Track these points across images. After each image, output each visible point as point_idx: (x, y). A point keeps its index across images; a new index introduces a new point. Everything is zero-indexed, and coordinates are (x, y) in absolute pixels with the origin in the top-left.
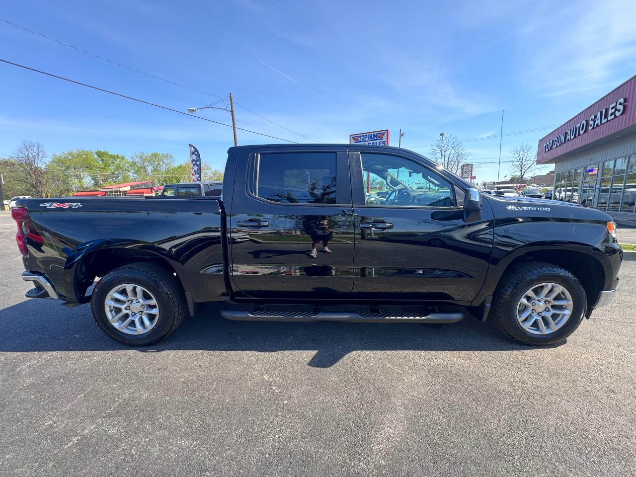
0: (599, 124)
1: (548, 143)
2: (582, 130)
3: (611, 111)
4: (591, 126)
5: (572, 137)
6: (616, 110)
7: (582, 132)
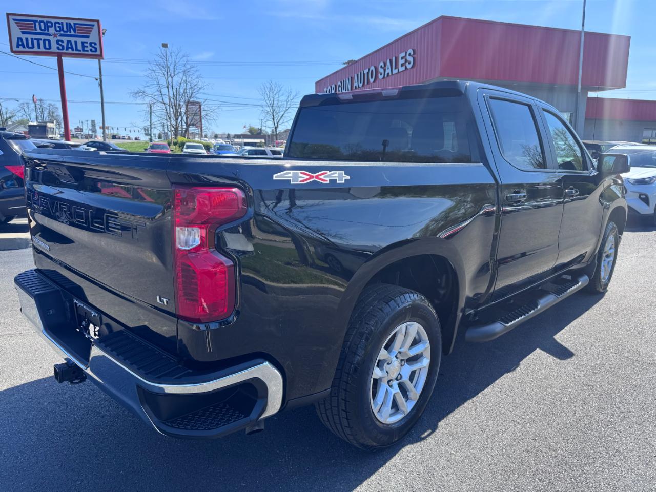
0: (390, 74)
1: (329, 88)
2: (372, 78)
3: (401, 62)
4: (381, 74)
5: (361, 85)
6: (406, 61)
7: (371, 80)
